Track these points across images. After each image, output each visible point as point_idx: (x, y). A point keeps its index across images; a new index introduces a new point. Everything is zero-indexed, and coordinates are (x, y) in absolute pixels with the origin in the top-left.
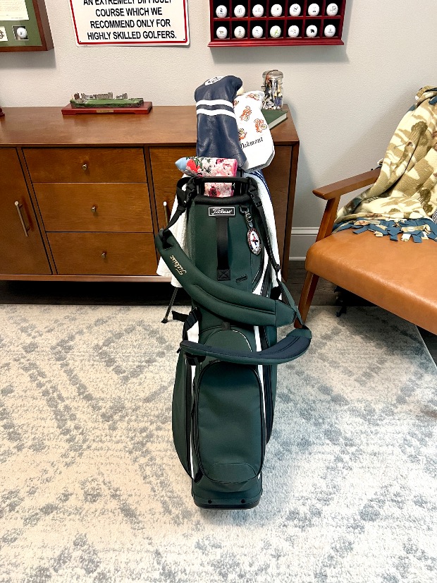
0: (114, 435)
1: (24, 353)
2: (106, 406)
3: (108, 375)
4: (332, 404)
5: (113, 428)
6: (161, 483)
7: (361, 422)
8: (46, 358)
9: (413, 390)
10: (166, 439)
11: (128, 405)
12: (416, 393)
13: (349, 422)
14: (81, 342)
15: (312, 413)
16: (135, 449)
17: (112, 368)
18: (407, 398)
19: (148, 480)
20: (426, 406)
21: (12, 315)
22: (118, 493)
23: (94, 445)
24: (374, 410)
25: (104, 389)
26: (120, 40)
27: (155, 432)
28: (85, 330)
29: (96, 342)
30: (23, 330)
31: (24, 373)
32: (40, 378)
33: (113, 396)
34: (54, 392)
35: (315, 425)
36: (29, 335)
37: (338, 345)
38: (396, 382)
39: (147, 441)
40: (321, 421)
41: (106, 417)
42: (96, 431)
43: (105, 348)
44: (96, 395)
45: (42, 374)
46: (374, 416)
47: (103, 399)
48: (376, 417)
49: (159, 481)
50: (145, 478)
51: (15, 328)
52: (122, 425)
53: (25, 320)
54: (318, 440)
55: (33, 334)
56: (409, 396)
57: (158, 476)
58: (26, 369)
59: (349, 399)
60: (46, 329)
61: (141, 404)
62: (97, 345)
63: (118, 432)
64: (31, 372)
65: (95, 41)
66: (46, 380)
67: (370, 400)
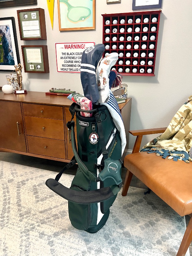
0: (19, 224)
1: (7, 182)
2: (24, 210)
3: (32, 198)
4: (122, 235)
5: (21, 221)
6: (26, 250)
7: (132, 248)
8: (14, 186)
9: (168, 239)
10: (39, 231)
11: (33, 212)
12: (169, 240)
13: (126, 246)
14: (30, 182)
15: (110, 237)
16: (24, 232)
17: (35, 195)
18: (163, 242)
19: (21, 247)
20: (171, 249)
21: (12, 167)
22: (6, 249)
23: (10, 226)
24: (142, 244)
25: (27, 204)
26: (71, 71)
27: (36, 227)
28: (34, 178)
29: (35, 184)
30: (12, 174)
31: (2, 190)
32: (6, 193)
33: (29, 207)
34: (8, 200)
35: (109, 243)
36: (13, 176)
37: (139, 207)
38: (160, 232)
39: (31, 230)
40: (112, 242)
41: (21, 215)
42: (14, 220)
43: (37, 187)
44: (23, 205)
45: (8, 192)
46: (141, 246)
47: (24, 207)
48: (142, 247)
49: (25, 249)
50: (21, 246)
51: (10, 172)
52: (25, 220)
53: (15, 170)
54: (106, 251)
55: (15, 176)
56: (164, 241)
57: (26, 247)
58: (4, 189)
59: (131, 235)
60: (20, 175)
61: (37, 213)
62: (35, 185)
63: (22, 223)
64: (5, 190)
65: (63, 71)
66: (8, 194)
67: (142, 238)
